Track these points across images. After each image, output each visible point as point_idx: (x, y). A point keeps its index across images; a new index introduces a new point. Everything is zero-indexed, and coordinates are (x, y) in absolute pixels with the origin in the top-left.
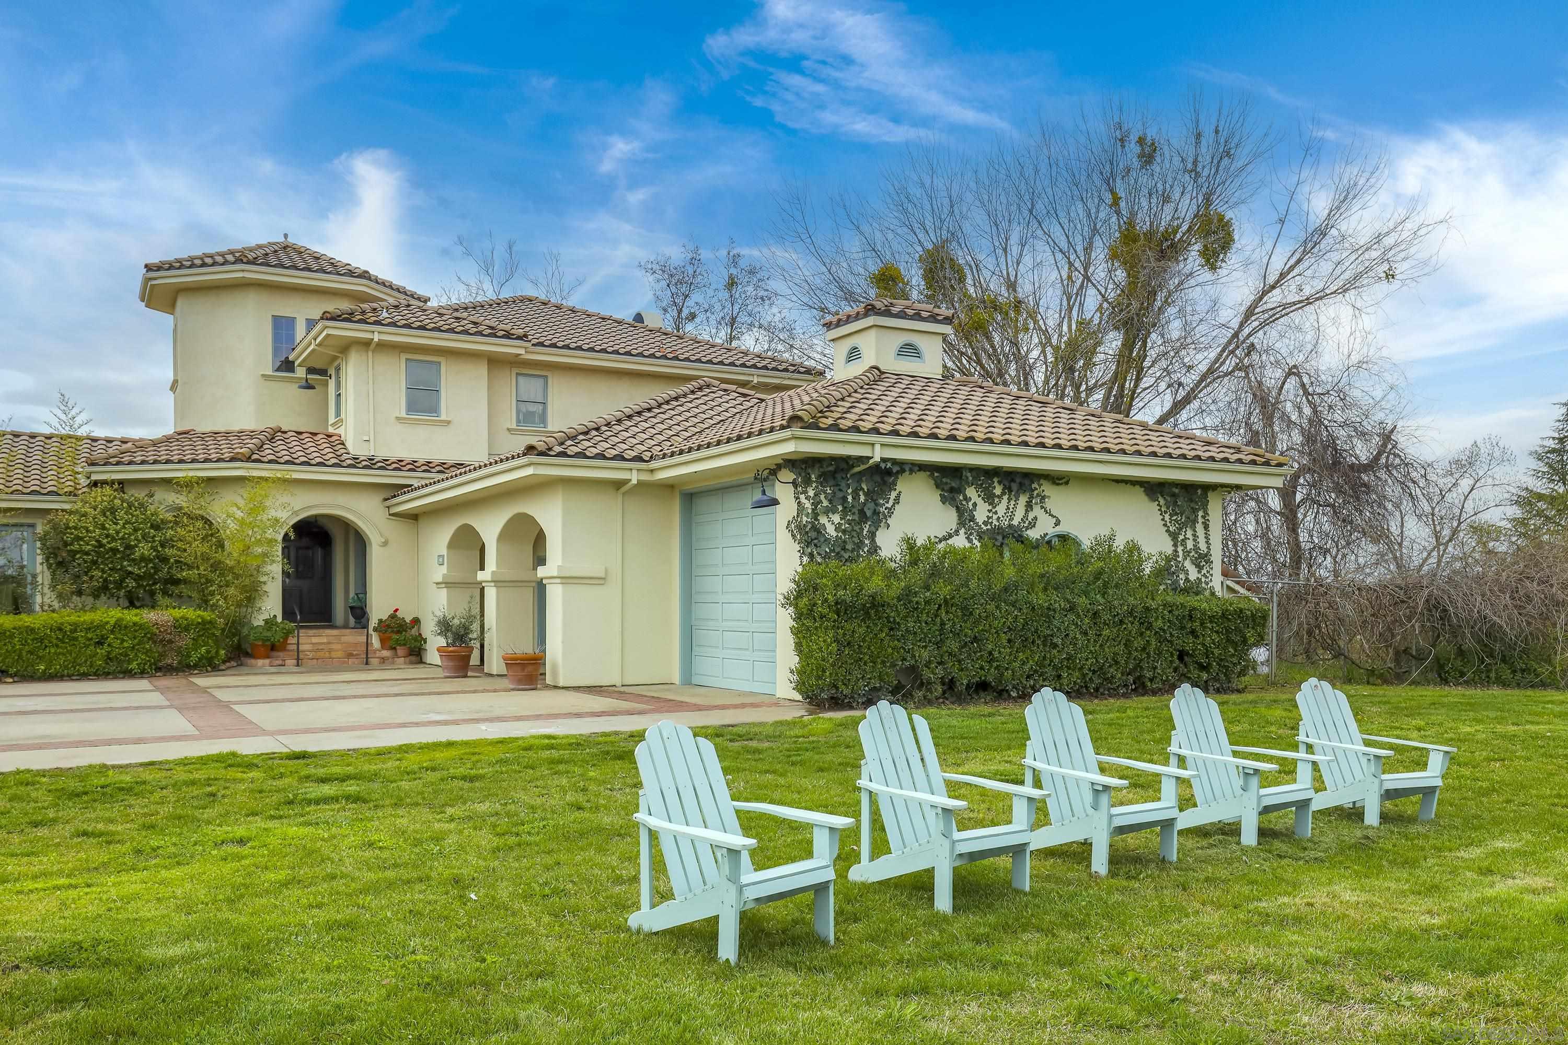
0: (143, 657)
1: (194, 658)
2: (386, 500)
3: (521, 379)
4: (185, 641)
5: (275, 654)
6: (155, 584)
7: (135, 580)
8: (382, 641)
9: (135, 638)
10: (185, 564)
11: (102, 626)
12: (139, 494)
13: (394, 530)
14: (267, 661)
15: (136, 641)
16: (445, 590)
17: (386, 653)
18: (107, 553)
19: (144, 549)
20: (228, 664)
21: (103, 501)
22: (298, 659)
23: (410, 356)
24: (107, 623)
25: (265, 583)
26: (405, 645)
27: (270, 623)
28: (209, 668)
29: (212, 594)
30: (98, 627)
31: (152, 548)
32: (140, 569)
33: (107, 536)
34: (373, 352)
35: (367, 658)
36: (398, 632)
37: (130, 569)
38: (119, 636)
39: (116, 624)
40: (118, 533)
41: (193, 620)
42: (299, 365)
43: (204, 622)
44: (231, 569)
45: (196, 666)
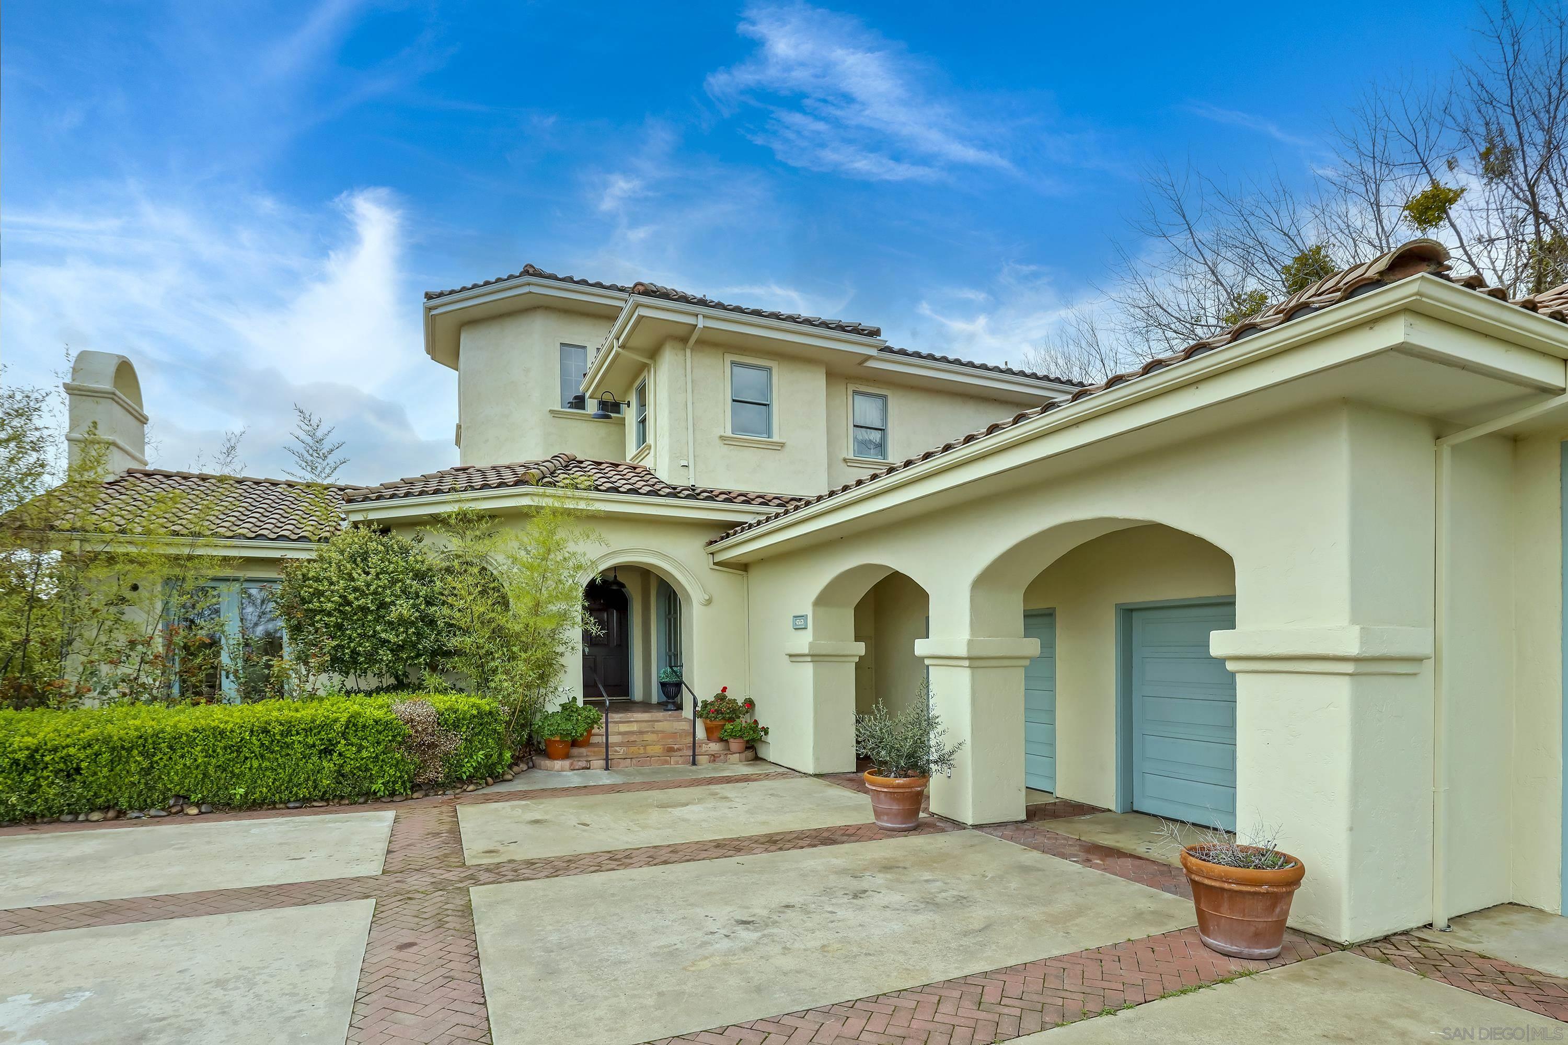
0: (392, 772)
1: (468, 768)
2: (711, 543)
3: (858, 398)
4: (454, 744)
5: (575, 751)
6: (418, 656)
7: (392, 651)
8: (708, 730)
9: (378, 743)
10: (460, 629)
11: (326, 726)
12: (404, 538)
13: (720, 583)
14: (567, 763)
15: (381, 748)
16: (811, 665)
17: (715, 747)
18: (355, 614)
19: (402, 609)
20: (516, 769)
21: (353, 542)
22: (607, 759)
23: (737, 358)
24: (336, 720)
25: (562, 655)
26: (741, 737)
27: (568, 708)
28: (489, 780)
29: (494, 671)
30: (322, 727)
31: (414, 606)
32: (397, 636)
33: (356, 589)
34: (692, 350)
35: (694, 755)
36: (731, 720)
37: (383, 635)
38: (355, 740)
39: (349, 721)
40: (368, 585)
41: (465, 713)
42: (590, 397)
43: (481, 715)
44: (517, 635)
45: (470, 779)
